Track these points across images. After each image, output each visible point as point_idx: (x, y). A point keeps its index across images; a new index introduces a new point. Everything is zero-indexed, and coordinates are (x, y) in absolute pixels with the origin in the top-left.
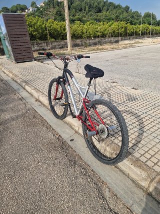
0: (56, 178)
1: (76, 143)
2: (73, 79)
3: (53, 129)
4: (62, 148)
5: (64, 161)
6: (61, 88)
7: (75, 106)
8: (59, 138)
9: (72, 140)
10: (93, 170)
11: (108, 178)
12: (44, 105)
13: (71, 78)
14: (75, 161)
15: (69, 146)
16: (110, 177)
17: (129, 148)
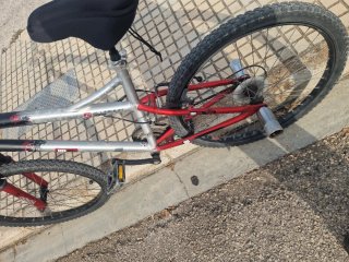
0: (321, 241)
1: (207, 172)
2: (33, 118)
3: (137, 226)
4: (216, 210)
5: (265, 212)
6: (17, 177)
7: (126, 148)
8: (177, 213)
9: (195, 181)
10: (303, 150)
11: (332, 123)
12: (23, 241)
13: (24, 123)
14: (266, 185)
15: (211, 191)
16: (328, 117)
17: (278, 56)
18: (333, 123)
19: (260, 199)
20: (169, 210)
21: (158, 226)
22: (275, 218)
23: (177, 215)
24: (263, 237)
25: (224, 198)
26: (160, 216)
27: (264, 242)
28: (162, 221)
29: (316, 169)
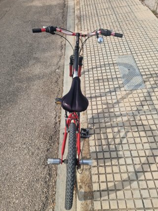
0: (24, 170)
5: (42, 155)
15: (58, 138)
17: (98, 191)
18: (59, 201)
19: (46, 155)
20: (60, 121)
21: (56, 116)
22: (38, 158)
23: (56, 123)
24: (35, 151)
25: (54, 143)
26: (59, 117)
27: (33, 150)
28: (57, 117)
29: (46, 182)
